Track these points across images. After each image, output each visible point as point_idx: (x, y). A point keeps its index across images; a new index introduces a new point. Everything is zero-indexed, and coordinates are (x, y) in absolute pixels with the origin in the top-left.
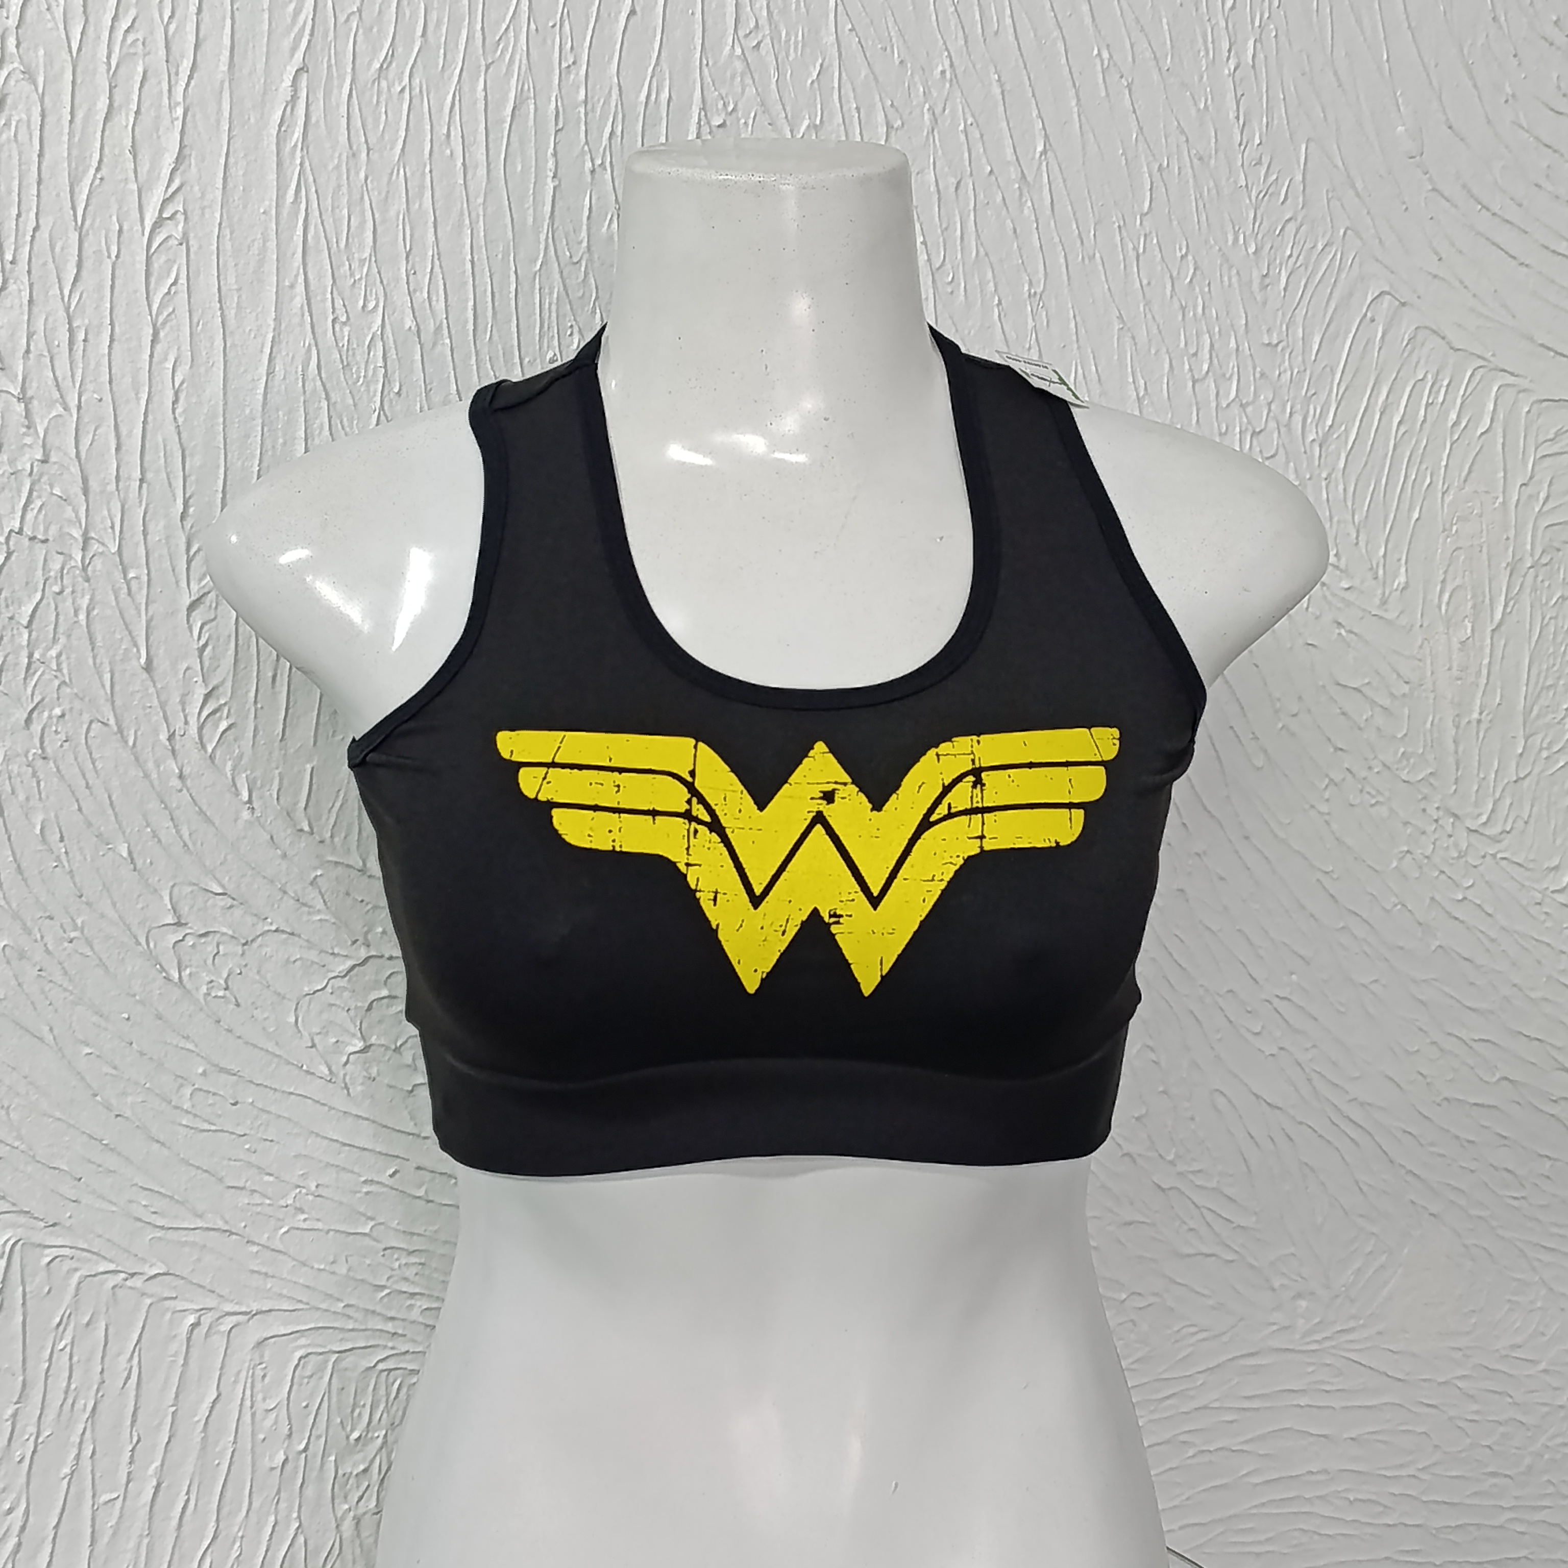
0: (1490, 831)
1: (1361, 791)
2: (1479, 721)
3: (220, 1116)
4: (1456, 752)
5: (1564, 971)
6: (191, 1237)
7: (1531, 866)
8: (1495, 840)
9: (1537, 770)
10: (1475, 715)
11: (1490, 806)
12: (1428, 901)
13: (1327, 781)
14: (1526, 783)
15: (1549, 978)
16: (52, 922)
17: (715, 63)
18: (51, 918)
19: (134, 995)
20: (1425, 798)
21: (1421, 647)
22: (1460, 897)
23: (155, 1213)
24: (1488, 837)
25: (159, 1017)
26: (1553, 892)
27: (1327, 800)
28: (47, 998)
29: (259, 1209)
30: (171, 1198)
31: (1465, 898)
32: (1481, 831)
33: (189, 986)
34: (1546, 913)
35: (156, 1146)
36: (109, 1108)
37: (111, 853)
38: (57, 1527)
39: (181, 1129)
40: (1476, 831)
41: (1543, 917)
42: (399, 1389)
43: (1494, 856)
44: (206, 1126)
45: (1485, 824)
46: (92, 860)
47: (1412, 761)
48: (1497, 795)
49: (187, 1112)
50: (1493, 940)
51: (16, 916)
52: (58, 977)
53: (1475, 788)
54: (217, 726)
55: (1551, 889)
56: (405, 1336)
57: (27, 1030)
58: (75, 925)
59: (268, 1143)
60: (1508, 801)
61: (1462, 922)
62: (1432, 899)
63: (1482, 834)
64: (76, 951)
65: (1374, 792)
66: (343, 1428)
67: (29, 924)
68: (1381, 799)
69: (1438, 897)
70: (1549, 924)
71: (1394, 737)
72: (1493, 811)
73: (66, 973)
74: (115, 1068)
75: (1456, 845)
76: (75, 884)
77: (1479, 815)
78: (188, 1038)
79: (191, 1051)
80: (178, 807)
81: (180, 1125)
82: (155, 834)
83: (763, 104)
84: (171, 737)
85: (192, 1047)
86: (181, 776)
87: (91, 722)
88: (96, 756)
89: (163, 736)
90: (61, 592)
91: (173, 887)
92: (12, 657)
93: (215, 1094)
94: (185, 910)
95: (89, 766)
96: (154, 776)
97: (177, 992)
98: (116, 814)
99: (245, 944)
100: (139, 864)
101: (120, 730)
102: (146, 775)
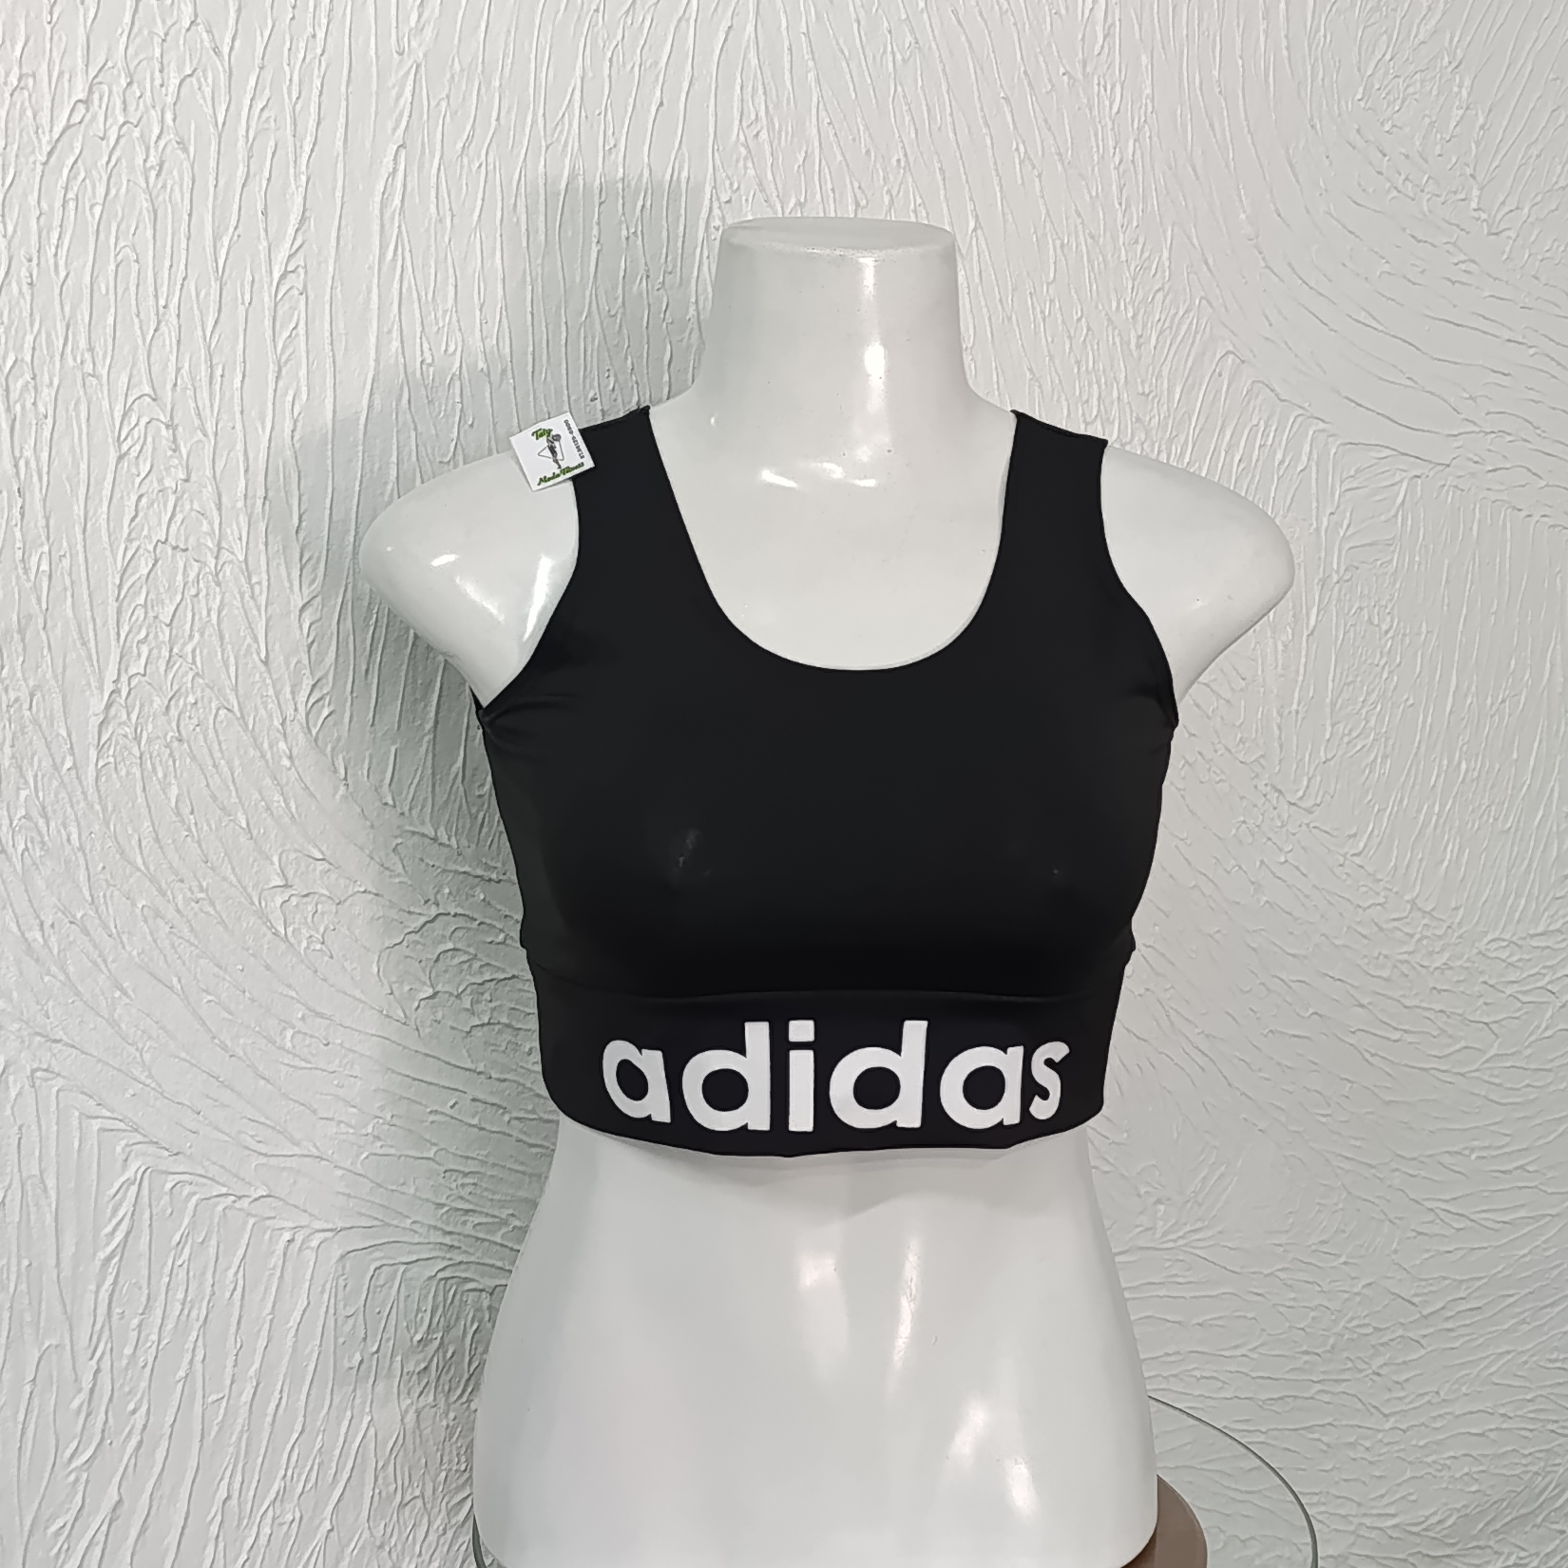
0: (1304, 804)
1: (1209, 770)
2: (1297, 712)
3: (314, 1055)
4: (1280, 738)
5: (1359, 923)
6: (288, 1163)
7: (1335, 833)
8: (1309, 811)
9: (1340, 753)
10: (1295, 707)
11: (1305, 783)
12: (1258, 864)
13: (1182, 762)
14: (1332, 763)
15: (1348, 928)
16: (182, 885)
18: (182, 881)
19: (247, 950)
20: (1257, 776)
21: (1254, 649)
22: (1282, 859)
23: (259, 1142)
24: (1305, 809)
25: (268, 968)
26: (1352, 855)
27: (1184, 778)
28: (176, 952)
29: (344, 1137)
30: (273, 1128)
31: (1286, 861)
32: (1299, 803)
33: (292, 940)
34: (1347, 874)
35: (262, 1082)
36: (224, 1048)
37: (232, 824)
39: (282, 1067)
40: (1294, 804)
41: (1344, 877)
42: (454, 1296)
43: (1308, 825)
44: (304, 1065)
45: (1301, 798)
46: (217, 829)
47: (1247, 745)
48: (1311, 774)
49: (289, 1052)
50: (1307, 897)
51: (152, 880)
52: (186, 933)
53: (1294, 767)
54: (320, 713)
55: (1351, 852)
56: (459, 1248)
57: (160, 981)
58: (201, 886)
59: (352, 1079)
60: (1319, 778)
61: (1284, 881)
62: (1262, 862)
63: (1299, 807)
64: (201, 910)
65: (1218, 772)
66: (408, 1331)
67: (164, 885)
68: (1223, 777)
69: (1266, 861)
70: (1348, 882)
71: (1234, 725)
72: (1308, 787)
73: (192, 930)
74: (231, 1013)
75: (1279, 816)
76: (202, 851)
77: (1298, 790)
78: (289, 986)
79: (293, 998)
80: (287, 784)
81: (282, 1063)
82: (268, 808)
83: (760, 184)
84: (283, 724)
85: (293, 994)
86: (290, 758)
87: (218, 710)
88: (222, 738)
89: (277, 723)
90: (197, 595)
91: (281, 853)
92: (155, 651)
93: (311, 1036)
94: (290, 875)
95: (216, 746)
96: (269, 756)
97: (283, 946)
98: (237, 790)
99: (339, 904)
100: (255, 832)
101: (243, 717)
102: (263, 756)
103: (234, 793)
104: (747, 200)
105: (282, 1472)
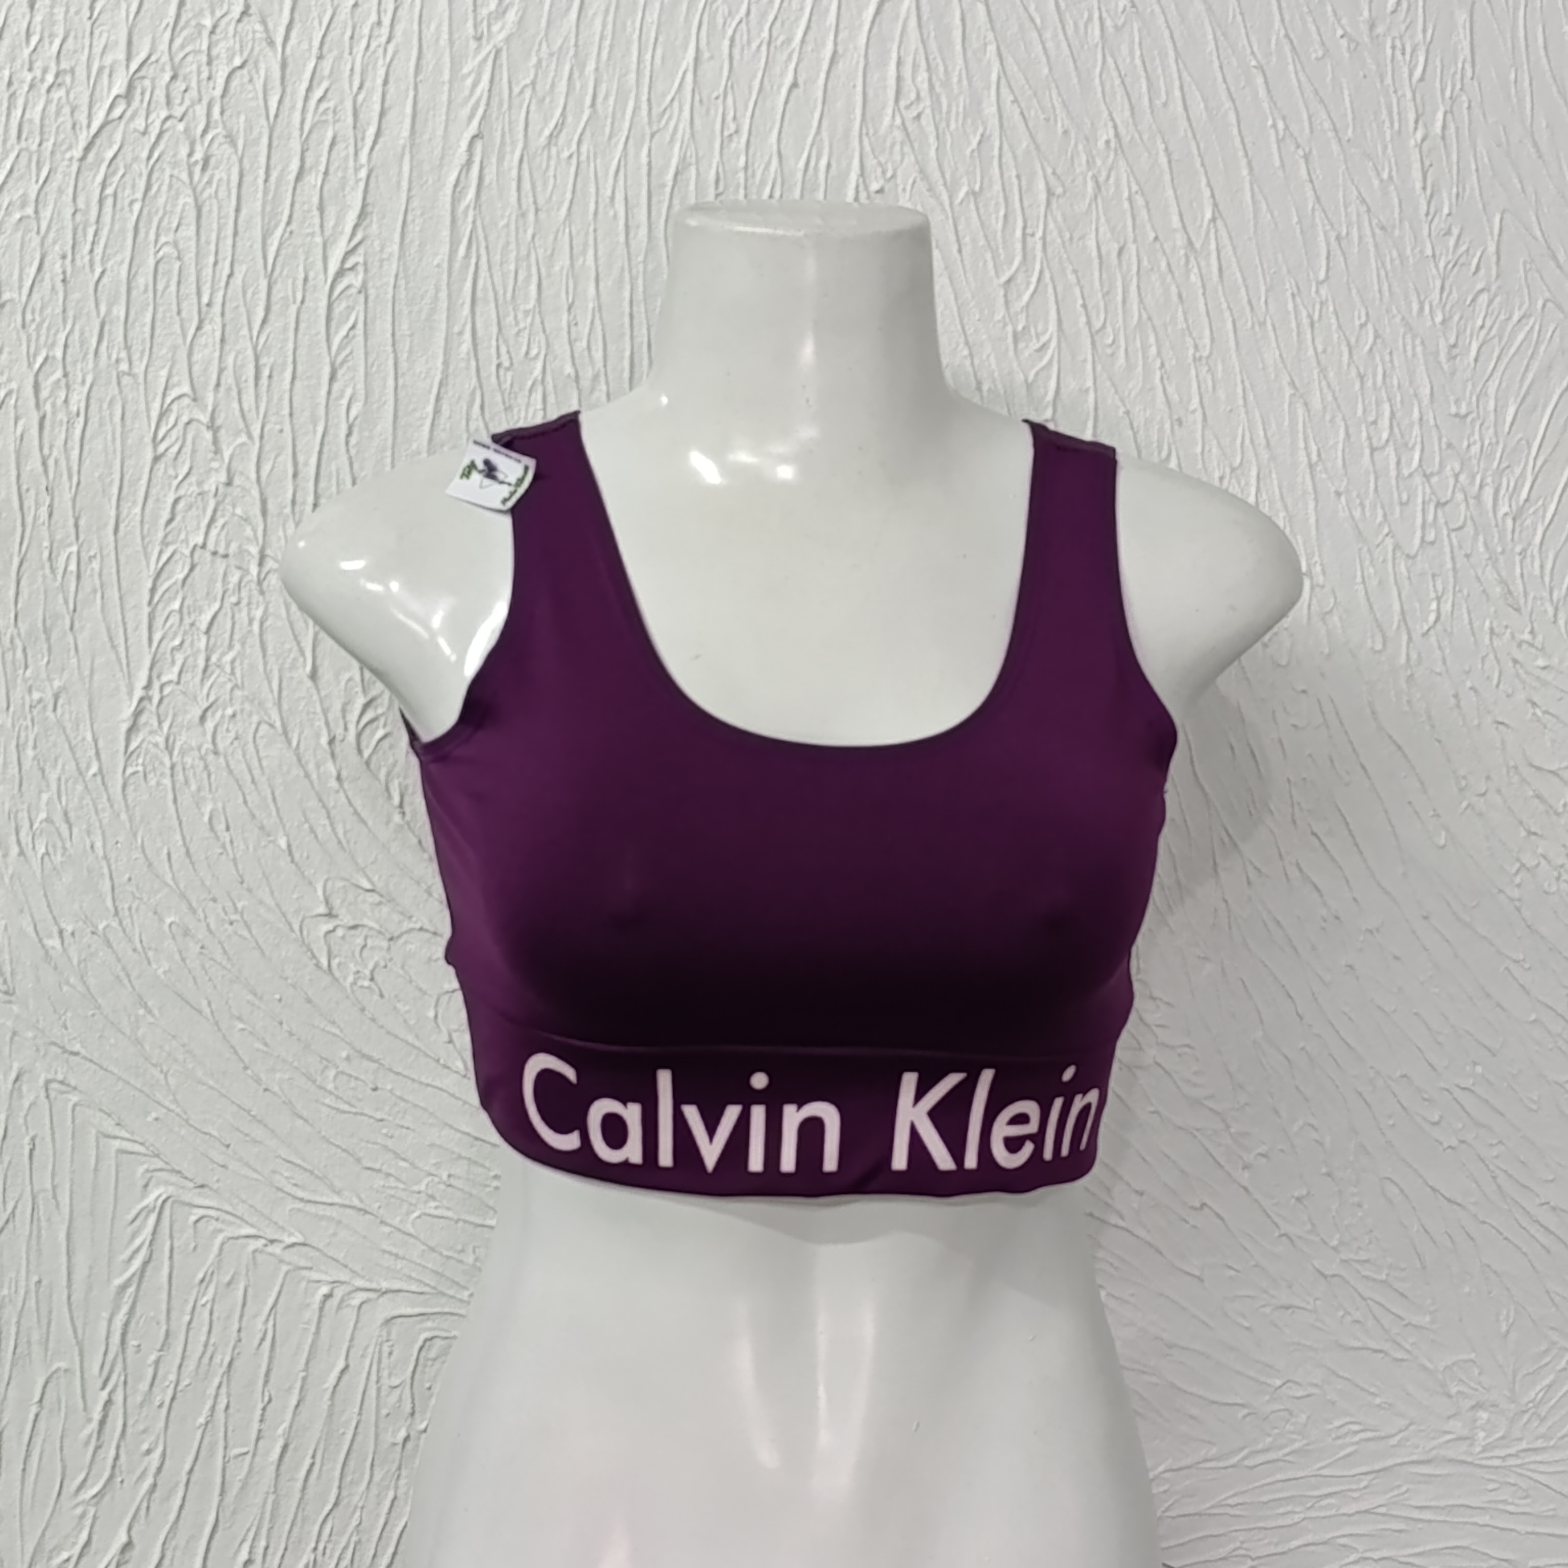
3: (360, 1100)
6: (327, 1212)
16: (215, 904)
17: (876, 132)
18: (215, 900)
19: (287, 979)
23: (296, 1185)
25: (309, 1001)
28: (207, 974)
29: (393, 1192)
30: (312, 1172)
33: (337, 974)
35: (300, 1122)
36: (258, 1082)
37: (271, 844)
38: (190, 1472)
39: (325, 1110)
44: (346, 1107)
46: (255, 850)
49: (331, 1093)
51: (182, 896)
52: (219, 955)
54: (373, 733)
57: (187, 1003)
58: (236, 908)
59: (405, 1130)
64: (236, 933)
67: (195, 903)
74: (266, 1045)
76: (237, 871)
78: (333, 1023)
79: (334, 1035)
80: (335, 807)
81: (324, 1104)
82: (312, 830)
83: (922, 171)
84: (331, 742)
85: (337, 1032)
86: (339, 778)
87: (259, 724)
88: (262, 754)
89: (324, 740)
90: (238, 603)
91: (327, 880)
92: (191, 660)
93: (356, 1078)
94: (336, 902)
95: (255, 763)
96: (314, 776)
97: (327, 979)
98: (278, 810)
99: (391, 939)
100: (297, 856)
101: (285, 733)
102: (307, 775)
103: (274, 813)
104: (904, 190)
105: (313, 1545)
